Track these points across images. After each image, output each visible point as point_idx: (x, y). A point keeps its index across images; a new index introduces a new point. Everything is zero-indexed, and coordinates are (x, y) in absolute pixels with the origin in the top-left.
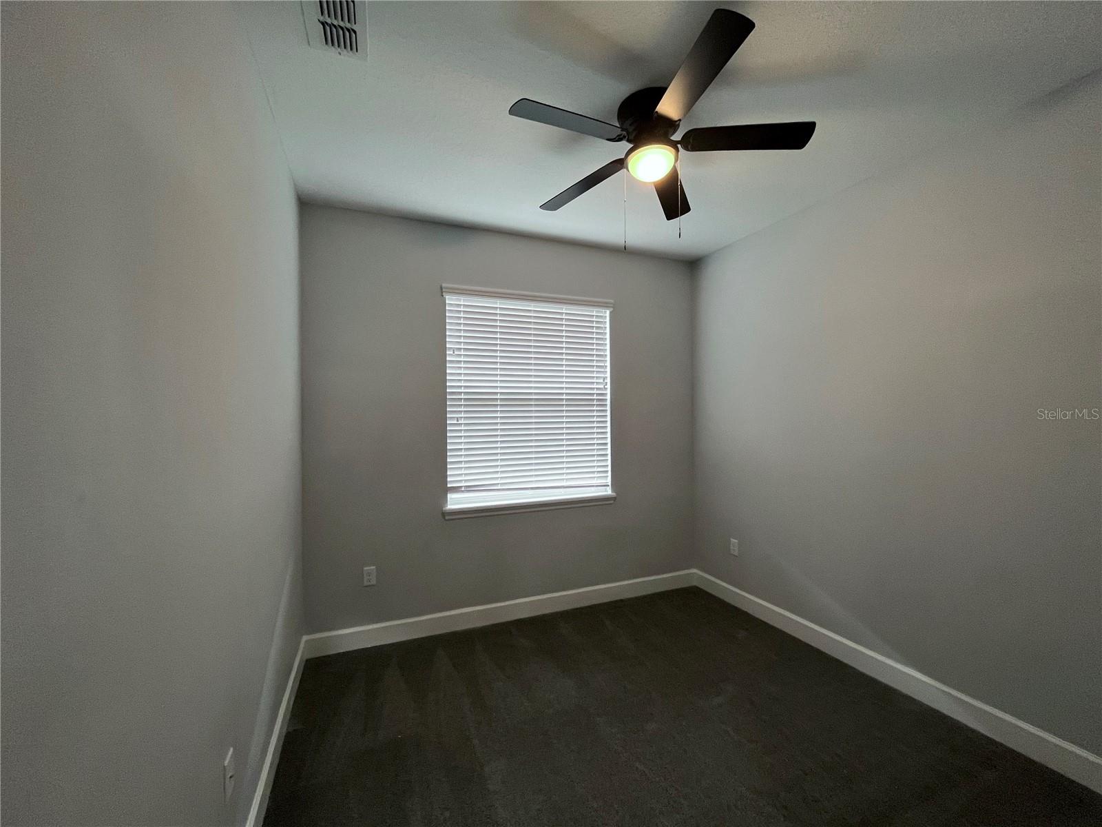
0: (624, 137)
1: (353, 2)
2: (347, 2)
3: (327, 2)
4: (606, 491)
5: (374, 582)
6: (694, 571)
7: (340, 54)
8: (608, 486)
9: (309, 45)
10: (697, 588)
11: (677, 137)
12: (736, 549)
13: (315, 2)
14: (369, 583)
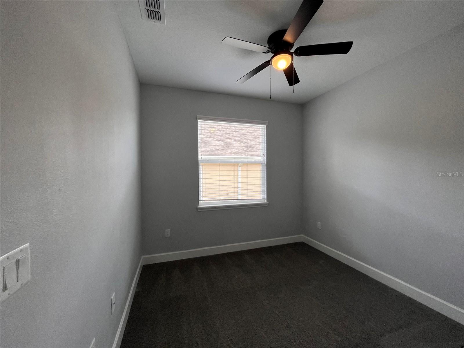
0: (270, 51)
1: (159, 1)
2: (156, 1)
3: (149, 1)
4: (265, 201)
5: (169, 235)
6: (302, 235)
7: (154, 22)
8: (265, 199)
9: (142, 19)
10: (303, 242)
11: (293, 50)
12: (320, 226)
13: (144, 1)
14: (168, 236)
